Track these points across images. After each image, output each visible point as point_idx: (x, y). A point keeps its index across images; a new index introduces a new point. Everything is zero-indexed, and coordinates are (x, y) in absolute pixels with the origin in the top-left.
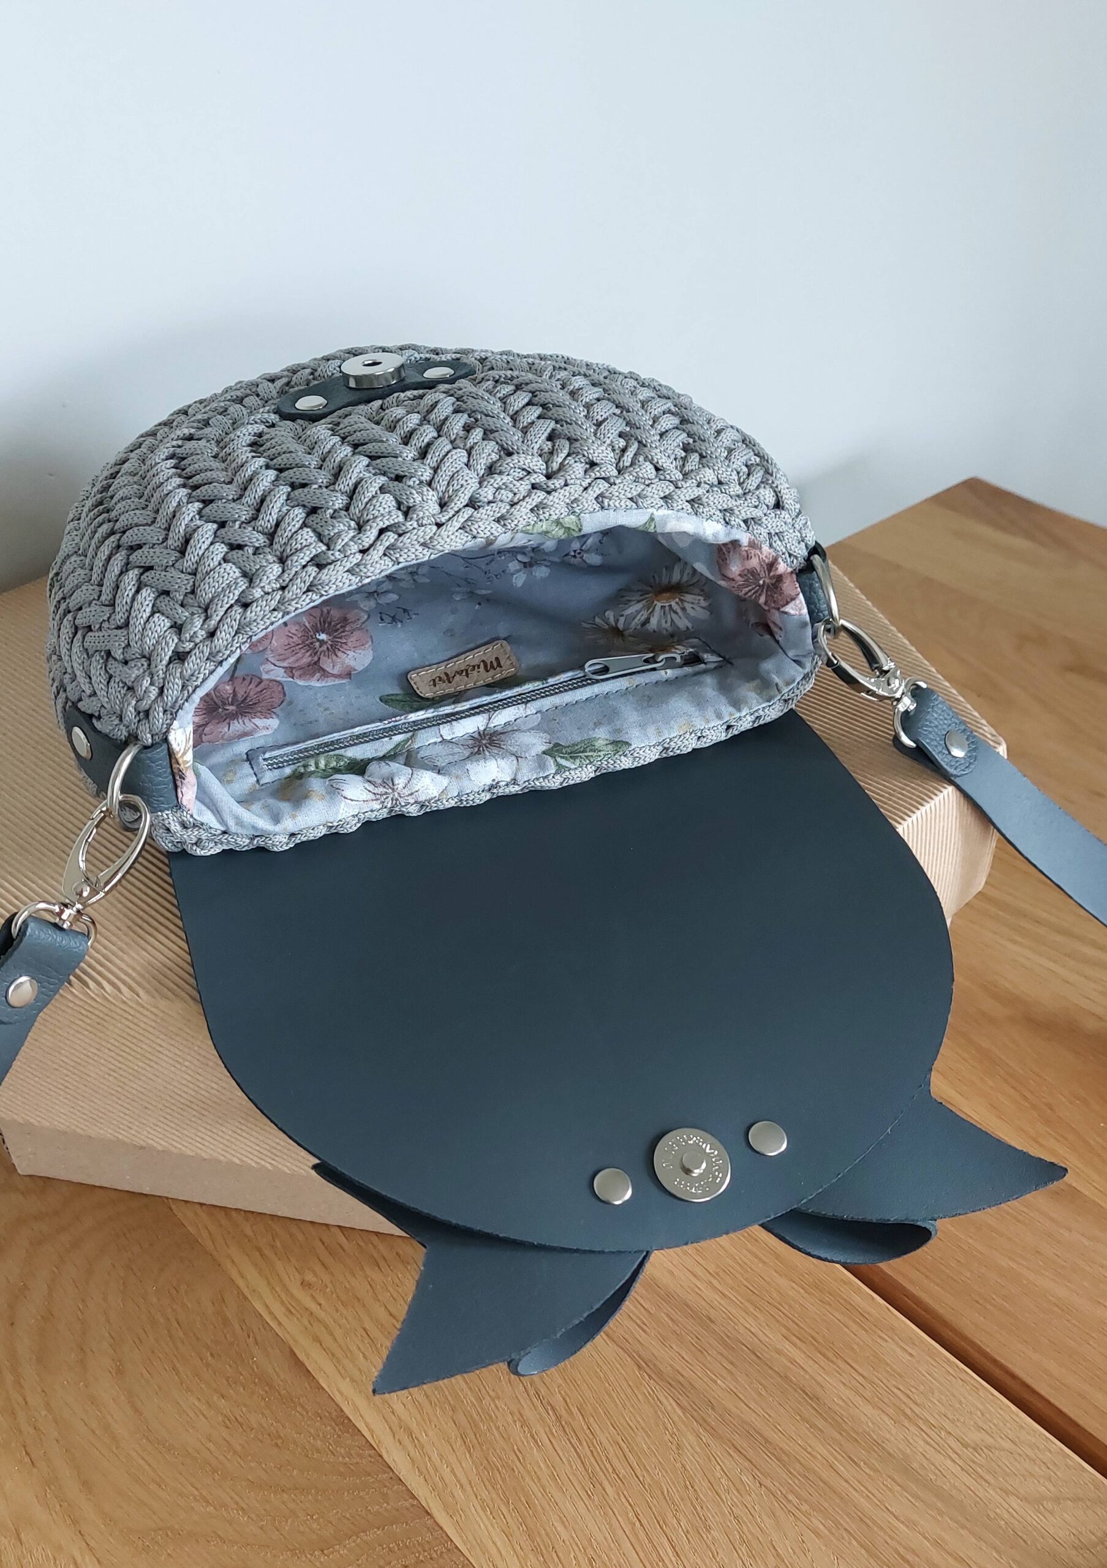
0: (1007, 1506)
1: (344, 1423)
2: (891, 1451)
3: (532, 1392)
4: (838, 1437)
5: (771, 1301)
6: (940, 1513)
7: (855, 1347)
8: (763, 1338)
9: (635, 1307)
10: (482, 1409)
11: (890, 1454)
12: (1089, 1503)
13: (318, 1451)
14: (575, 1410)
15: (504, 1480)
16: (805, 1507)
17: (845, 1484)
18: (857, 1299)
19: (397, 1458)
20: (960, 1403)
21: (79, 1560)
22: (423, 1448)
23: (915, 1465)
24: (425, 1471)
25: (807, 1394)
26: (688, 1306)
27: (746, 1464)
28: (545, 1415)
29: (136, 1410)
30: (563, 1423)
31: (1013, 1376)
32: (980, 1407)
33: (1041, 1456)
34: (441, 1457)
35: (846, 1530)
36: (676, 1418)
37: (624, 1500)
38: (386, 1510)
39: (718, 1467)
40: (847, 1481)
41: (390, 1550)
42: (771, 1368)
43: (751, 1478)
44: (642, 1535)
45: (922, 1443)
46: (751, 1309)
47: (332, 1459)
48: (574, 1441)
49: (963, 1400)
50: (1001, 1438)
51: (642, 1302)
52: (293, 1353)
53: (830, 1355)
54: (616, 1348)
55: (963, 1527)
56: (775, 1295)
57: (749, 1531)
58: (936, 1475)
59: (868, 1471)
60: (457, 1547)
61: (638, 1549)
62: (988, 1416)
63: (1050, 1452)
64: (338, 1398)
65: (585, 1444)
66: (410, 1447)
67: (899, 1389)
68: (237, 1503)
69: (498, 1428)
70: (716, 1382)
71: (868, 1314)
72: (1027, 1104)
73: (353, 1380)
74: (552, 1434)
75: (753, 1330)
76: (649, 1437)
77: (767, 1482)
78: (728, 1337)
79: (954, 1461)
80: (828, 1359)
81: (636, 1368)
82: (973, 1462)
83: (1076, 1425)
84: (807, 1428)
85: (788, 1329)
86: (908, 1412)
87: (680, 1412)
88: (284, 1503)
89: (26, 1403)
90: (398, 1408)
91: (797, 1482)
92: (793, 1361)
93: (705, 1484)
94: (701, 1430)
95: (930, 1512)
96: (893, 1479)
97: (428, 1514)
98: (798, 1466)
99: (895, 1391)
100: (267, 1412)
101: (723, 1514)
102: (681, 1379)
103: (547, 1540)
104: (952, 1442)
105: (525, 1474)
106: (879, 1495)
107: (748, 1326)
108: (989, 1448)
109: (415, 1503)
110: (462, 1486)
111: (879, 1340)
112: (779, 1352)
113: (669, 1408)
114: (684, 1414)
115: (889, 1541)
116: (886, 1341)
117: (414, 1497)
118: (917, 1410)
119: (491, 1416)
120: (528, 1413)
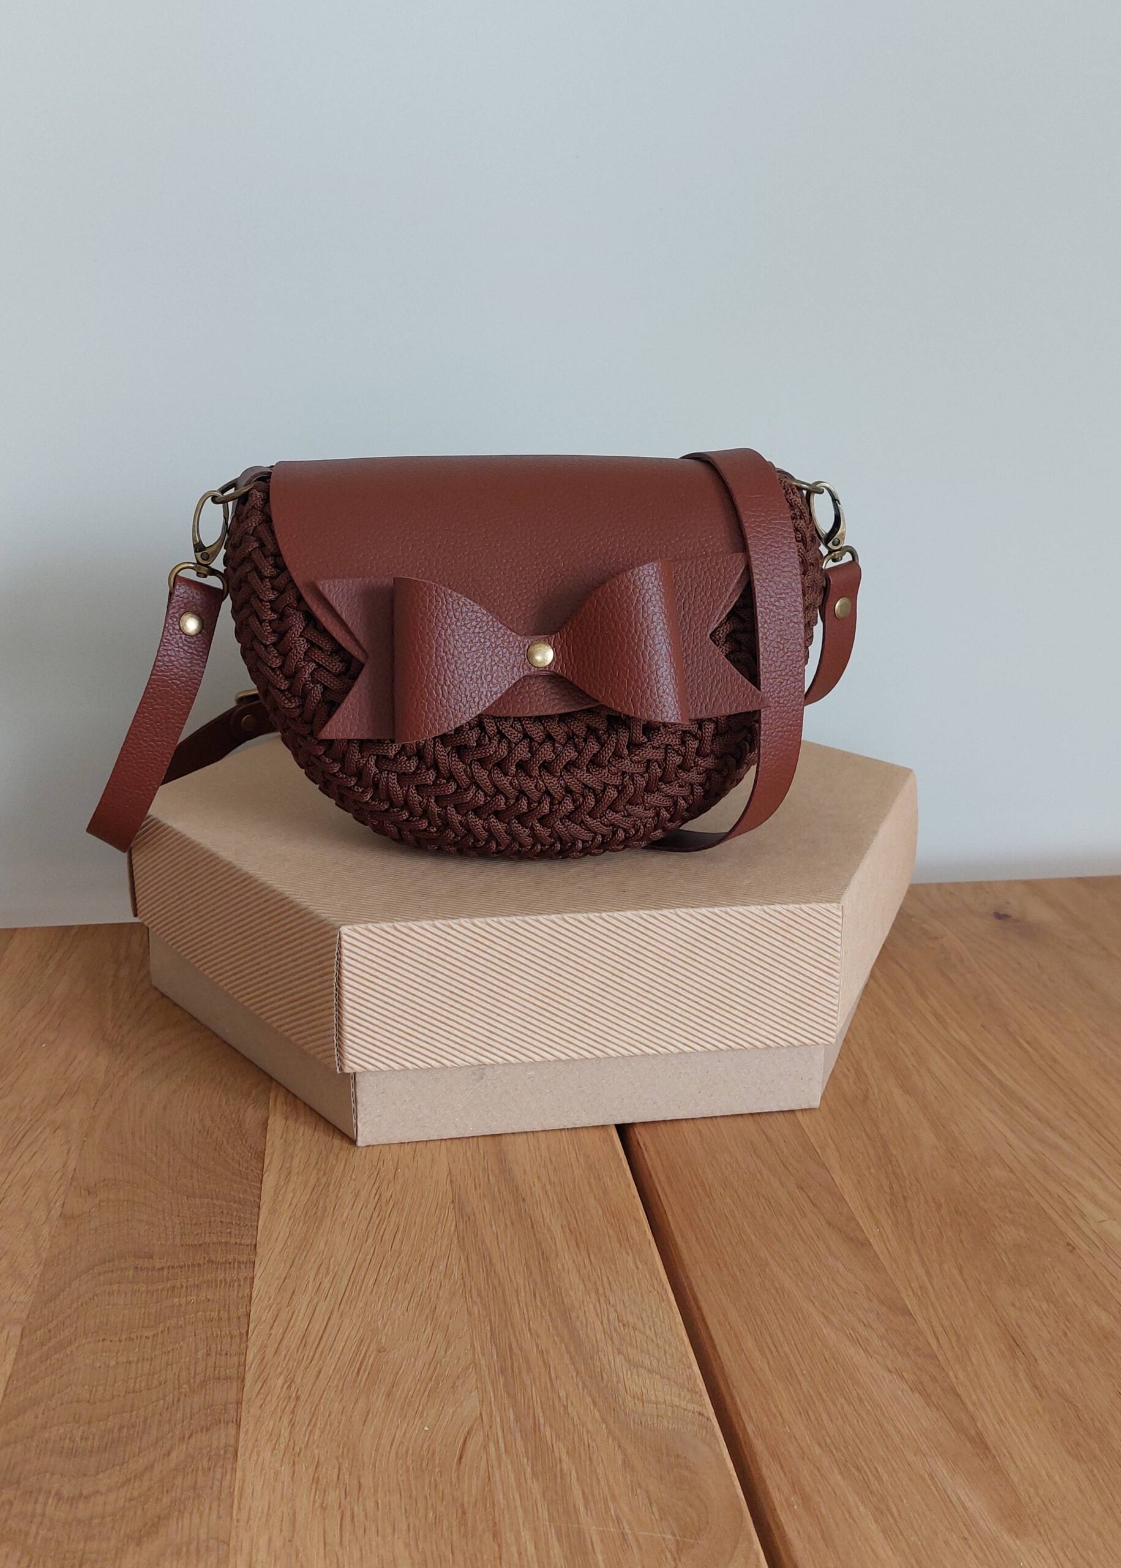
0: (611, 1358)
1: (261, 1156)
2: (565, 1301)
3: (376, 1185)
4: (539, 1280)
5: (575, 1209)
6: (562, 1340)
7: (604, 1249)
8: (548, 1221)
9: (484, 1177)
10: (340, 1179)
11: (563, 1302)
12: (672, 1383)
13: (233, 1160)
14: (391, 1203)
15: (316, 1213)
16: (478, 1300)
17: (515, 1301)
18: (634, 1229)
19: (270, 1181)
20: (643, 1301)
21: (71, 1151)
22: (289, 1181)
23: (573, 1315)
24: (277, 1191)
25: (543, 1254)
26: (517, 1189)
27: (465, 1266)
28: (372, 1198)
29: (165, 1108)
30: (378, 1205)
31: (699, 1308)
32: (654, 1310)
33: (667, 1348)
34: (294, 1189)
35: (490, 1320)
36: (447, 1231)
37: (373, 1249)
38: (239, 1197)
39: (445, 1261)
40: (518, 1301)
41: (222, 1212)
42: (535, 1235)
43: (460, 1273)
44: (365, 1267)
45: (591, 1306)
46: (556, 1205)
47: (237, 1166)
48: (375, 1215)
49: (646, 1301)
50: (650, 1329)
51: (491, 1176)
52: (267, 1119)
53: (582, 1246)
54: (449, 1189)
55: (569, 1352)
56: (580, 1207)
57: (429, 1295)
58: (582, 1324)
59: (539, 1304)
60: (257, 1227)
61: (355, 1272)
62: (654, 1316)
63: (677, 1349)
64: (269, 1144)
65: (380, 1217)
66: (283, 1177)
67: (608, 1278)
68: (169, 1162)
69: (338, 1192)
70: (492, 1227)
71: (632, 1239)
72: (888, 1190)
73: (285, 1141)
74: (366, 1206)
75: (545, 1214)
76: (421, 1230)
77: (468, 1281)
78: (525, 1211)
79: (602, 1323)
80: (577, 1244)
81: (450, 1201)
82: (615, 1330)
83: (714, 1347)
84: (524, 1269)
85: (569, 1224)
86: (601, 1291)
87: (453, 1229)
88: (192, 1171)
89: (118, 1085)
90: (296, 1161)
91: (486, 1287)
92: (553, 1238)
93: (429, 1264)
94: (456, 1242)
95: (556, 1338)
96: (550, 1314)
97: (259, 1207)
98: (496, 1282)
99: (605, 1278)
100: (227, 1135)
101: (423, 1280)
102: (472, 1217)
103: (309, 1246)
104: (613, 1316)
105: (331, 1214)
106: (531, 1313)
107: (544, 1212)
108: (635, 1328)
109: (258, 1201)
110: (290, 1204)
111: (625, 1255)
112: (549, 1230)
113: (448, 1225)
114: (455, 1231)
115: (512, 1337)
116: (628, 1254)
117: (260, 1198)
118: (608, 1292)
119: (341, 1185)
120: (364, 1193)
